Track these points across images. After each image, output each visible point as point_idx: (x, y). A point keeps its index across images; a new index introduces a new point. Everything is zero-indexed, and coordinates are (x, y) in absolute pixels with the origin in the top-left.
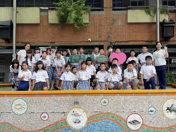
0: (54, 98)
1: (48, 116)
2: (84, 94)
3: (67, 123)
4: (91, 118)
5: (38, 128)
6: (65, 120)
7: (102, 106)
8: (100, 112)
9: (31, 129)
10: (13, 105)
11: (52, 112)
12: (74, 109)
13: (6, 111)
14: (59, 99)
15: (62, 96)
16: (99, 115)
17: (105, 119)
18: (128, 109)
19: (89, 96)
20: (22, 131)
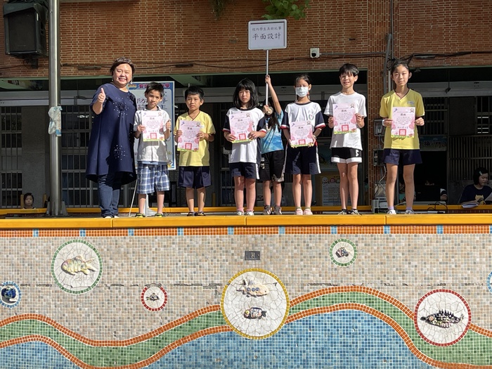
0: (182, 240)
1: (166, 296)
2: (277, 226)
3: (222, 317)
4: (298, 302)
5: (135, 333)
6: (217, 307)
7: (336, 266)
8: (329, 284)
9: (112, 336)
10: (58, 262)
11: (177, 285)
12: (245, 274)
13: (37, 279)
14: (197, 243)
15: (206, 234)
16: (324, 293)
17: (343, 308)
18: (422, 275)
19: (293, 233)
20: (85, 340)
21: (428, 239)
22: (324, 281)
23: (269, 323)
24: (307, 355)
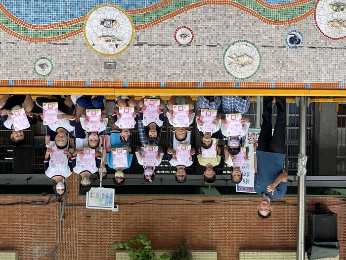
0: (162, 78)
1: (175, 37)
3: (133, 21)
6: (137, 28)
8: (54, 44)
9: (217, 8)
11: (166, 45)
12: (117, 52)
13: (273, 51)
14: (151, 76)
15: (145, 82)
16: (58, 37)
17: (44, 26)
19: (80, 82)
20: (237, 5)
22: (58, 46)
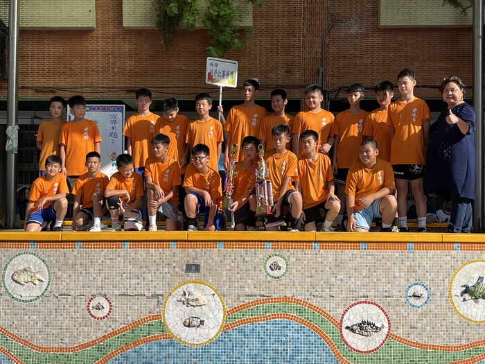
0: (127, 253)
1: (110, 306)
2: (216, 241)
3: (164, 326)
4: (234, 312)
5: (81, 341)
6: (158, 316)
7: (269, 279)
8: (263, 296)
9: (58, 343)
10: (9, 273)
11: (122, 295)
12: (185, 287)
14: (141, 256)
15: (149, 248)
16: (258, 304)
17: (275, 318)
18: (347, 288)
19: (230, 248)
20: (33, 347)
21: (353, 254)
22: (258, 293)
23: (206, 331)
24: (242, 361)
